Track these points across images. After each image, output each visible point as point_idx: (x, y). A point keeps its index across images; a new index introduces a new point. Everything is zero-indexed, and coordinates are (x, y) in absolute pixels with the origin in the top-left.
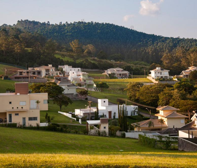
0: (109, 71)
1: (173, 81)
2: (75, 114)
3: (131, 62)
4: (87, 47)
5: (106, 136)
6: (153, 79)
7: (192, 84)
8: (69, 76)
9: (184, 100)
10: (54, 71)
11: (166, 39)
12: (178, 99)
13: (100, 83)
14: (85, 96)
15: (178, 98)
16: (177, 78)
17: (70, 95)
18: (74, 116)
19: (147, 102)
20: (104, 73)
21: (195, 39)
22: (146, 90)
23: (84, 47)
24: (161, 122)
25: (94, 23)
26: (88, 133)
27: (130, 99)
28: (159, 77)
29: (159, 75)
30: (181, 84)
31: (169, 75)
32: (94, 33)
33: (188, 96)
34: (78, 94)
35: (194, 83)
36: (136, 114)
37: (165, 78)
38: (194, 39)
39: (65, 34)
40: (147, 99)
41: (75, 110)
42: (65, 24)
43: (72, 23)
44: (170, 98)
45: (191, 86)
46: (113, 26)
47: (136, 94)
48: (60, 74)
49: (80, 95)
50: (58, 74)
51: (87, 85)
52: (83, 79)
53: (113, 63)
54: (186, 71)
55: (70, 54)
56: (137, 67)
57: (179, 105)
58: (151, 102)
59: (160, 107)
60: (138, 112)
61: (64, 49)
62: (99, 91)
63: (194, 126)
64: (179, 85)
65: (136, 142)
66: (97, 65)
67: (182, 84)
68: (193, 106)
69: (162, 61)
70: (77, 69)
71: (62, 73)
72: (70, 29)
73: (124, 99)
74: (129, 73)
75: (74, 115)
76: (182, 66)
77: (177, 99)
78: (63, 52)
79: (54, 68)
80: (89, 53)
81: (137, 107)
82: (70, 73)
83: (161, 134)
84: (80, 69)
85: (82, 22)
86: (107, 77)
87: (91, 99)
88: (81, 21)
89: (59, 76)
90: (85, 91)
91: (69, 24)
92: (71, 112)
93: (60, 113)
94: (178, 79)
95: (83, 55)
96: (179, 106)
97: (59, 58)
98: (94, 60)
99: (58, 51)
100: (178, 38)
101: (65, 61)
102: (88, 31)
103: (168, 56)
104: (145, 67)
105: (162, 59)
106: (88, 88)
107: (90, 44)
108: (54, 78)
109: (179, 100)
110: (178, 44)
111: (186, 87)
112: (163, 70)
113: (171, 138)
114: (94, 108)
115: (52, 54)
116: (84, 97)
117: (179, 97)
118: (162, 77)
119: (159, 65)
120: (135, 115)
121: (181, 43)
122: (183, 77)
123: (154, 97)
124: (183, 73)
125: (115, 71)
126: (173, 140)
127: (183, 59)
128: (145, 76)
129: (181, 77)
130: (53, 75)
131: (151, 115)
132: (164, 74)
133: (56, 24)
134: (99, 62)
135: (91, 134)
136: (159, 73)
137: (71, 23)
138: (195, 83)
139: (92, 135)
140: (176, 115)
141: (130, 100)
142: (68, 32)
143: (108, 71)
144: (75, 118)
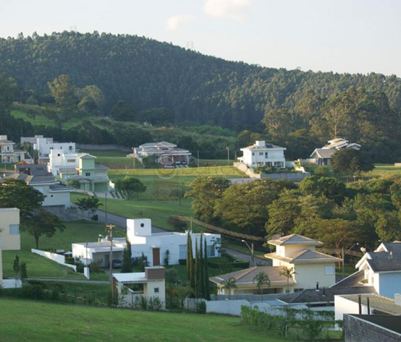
0: (143, 151)
1: (294, 172)
2: (71, 255)
3: (192, 127)
4: (85, 91)
5: (161, 309)
6: (248, 167)
7: (341, 181)
8: (49, 162)
9: (327, 220)
10: (13, 151)
11: (271, 72)
12: (314, 217)
13: (125, 180)
14: (93, 210)
15: (314, 214)
16: (303, 166)
17: (56, 208)
18: (69, 260)
19: (240, 225)
20: (131, 155)
21: (337, 73)
22: (238, 195)
23: (78, 92)
24: (286, 274)
25: (100, 34)
26: (116, 303)
27: (199, 217)
28: (263, 164)
29: (263, 159)
30: (316, 181)
31: (286, 160)
32: (101, 58)
33: (336, 210)
34: (74, 206)
35: (344, 177)
36: (217, 254)
37: (276, 165)
38: (334, 73)
39: (31, 60)
40: (240, 217)
41: (73, 245)
42: (31, 37)
43: (48, 35)
44: (294, 214)
45: (340, 184)
46: (144, 42)
47: (214, 206)
48: (26, 157)
49: (80, 208)
50: (23, 158)
51: (93, 184)
52: (83, 170)
53: (149, 130)
54: (323, 148)
55: (48, 108)
56: (207, 140)
57: (315, 230)
58: (250, 223)
59: (277, 239)
60: (223, 249)
61: (31, 97)
62: (121, 198)
63: (363, 282)
64: (313, 182)
65: (236, 325)
66: (113, 134)
67: (319, 180)
68: (349, 233)
69: (265, 124)
70: (66, 145)
71: (30, 156)
72: (44, 48)
73: (186, 219)
74: (191, 154)
75: (69, 258)
76: (312, 137)
77: (311, 218)
78: (30, 103)
79: (11, 144)
80: (91, 106)
81: (219, 236)
82: (50, 156)
83: (288, 303)
84: (73, 145)
85: (73, 33)
86: (138, 165)
87: (106, 217)
88: (69, 31)
89: (25, 163)
90: (91, 200)
91: (42, 37)
92: (63, 251)
93: (35, 254)
94: (306, 169)
95: (77, 112)
96: (315, 233)
97: (21, 120)
98: (104, 122)
99: (19, 103)
100: (297, 71)
101: (36, 126)
102: (87, 53)
103: (278, 113)
104: (224, 140)
105: (264, 121)
106: (96, 190)
107: (92, 85)
108: (15, 167)
109: (316, 218)
110: (296, 85)
111: (327, 188)
112: (272, 147)
113: (316, 313)
114: (118, 241)
115: (6, 110)
116: (90, 213)
117: (316, 213)
118: (268, 164)
119: (257, 134)
120: (214, 255)
121: (306, 83)
122: (317, 164)
123: (257, 212)
124: (315, 153)
125: (157, 151)
126: (320, 318)
127: (314, 120)
128: (228, 161)
129: (313, 164)
130: (9, 161)
131: (254, 256)
132: (273, 157)
133: (9, 37)
134: (118, 128)
135: (124, 306)
136: (261, 154)
137: (46, 35)
138: (347, 176)
139: (126, 308)
140: (316, 256)
141: (199, 220)
142: (37, 56)
143: (141, 150)
144: (73, 264)
